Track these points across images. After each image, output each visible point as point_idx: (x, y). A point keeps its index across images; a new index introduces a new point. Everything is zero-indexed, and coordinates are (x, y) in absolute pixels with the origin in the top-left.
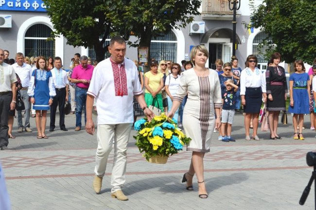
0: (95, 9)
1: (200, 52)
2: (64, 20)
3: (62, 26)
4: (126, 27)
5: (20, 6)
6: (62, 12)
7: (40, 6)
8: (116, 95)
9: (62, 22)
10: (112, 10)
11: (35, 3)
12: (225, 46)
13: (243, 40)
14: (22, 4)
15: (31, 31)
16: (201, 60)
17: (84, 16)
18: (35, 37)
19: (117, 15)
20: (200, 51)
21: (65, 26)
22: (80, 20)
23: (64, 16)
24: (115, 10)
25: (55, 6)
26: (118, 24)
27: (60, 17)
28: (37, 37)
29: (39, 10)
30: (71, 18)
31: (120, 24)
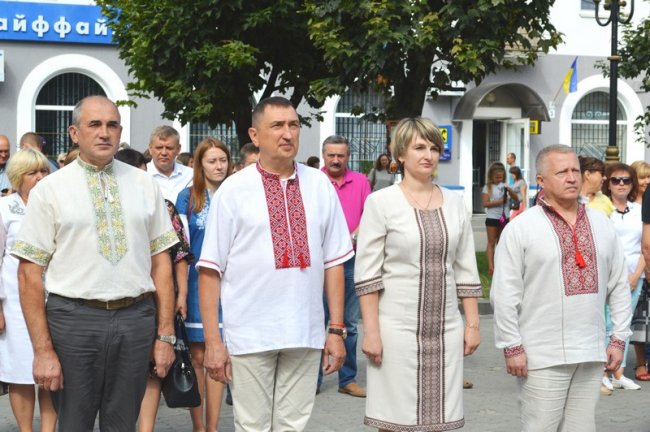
0: (249, 20)
1: (420, 141)
2: (161, 51)
3: (156, 68)
4: (365, 64)
5: (24, 29)
6: (155, 29)
7: (73, 29)
8: (277, 267)
9: (156, 58)
10: (324, 13)
11: (62, 21)
12: (509, 125)
13: (552, 113)
14: (29, 25)
15: (51, 91)
16: (424, 162)
17: (218, 40)
18: (60, 104)
19: (341, 28)
20: (422, 137)
21: (163, 69)
22: (210, 51)
23: (161, 42)
24: (334, 14)
25: (138, 15)
26: (345, 54)
27: (152, 43)
28: (66, 104)
29: (72, 39)
30: (183, 46)
31: (350, 53)
